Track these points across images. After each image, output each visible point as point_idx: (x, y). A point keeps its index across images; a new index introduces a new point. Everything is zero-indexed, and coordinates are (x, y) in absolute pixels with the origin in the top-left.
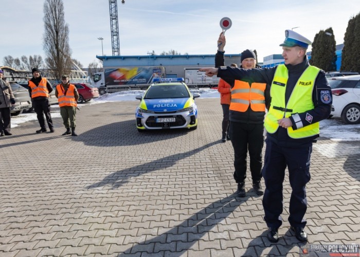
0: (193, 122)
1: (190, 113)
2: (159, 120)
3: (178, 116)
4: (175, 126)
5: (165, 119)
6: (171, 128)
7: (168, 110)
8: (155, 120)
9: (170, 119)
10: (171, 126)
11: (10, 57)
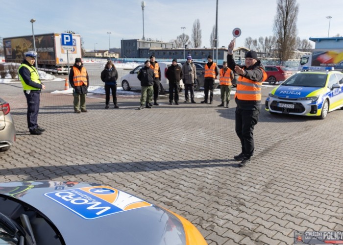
0: (315, 112)
1: (312, 102)
2: (280, 105)
3: (297, 103)
4: (294, 112)
5: (286, 104)
6: (290, 113)
7: (289, 97)
8: (277, 105)
9: (290, 105)
10: (290, 112)
11: (250, 38)
